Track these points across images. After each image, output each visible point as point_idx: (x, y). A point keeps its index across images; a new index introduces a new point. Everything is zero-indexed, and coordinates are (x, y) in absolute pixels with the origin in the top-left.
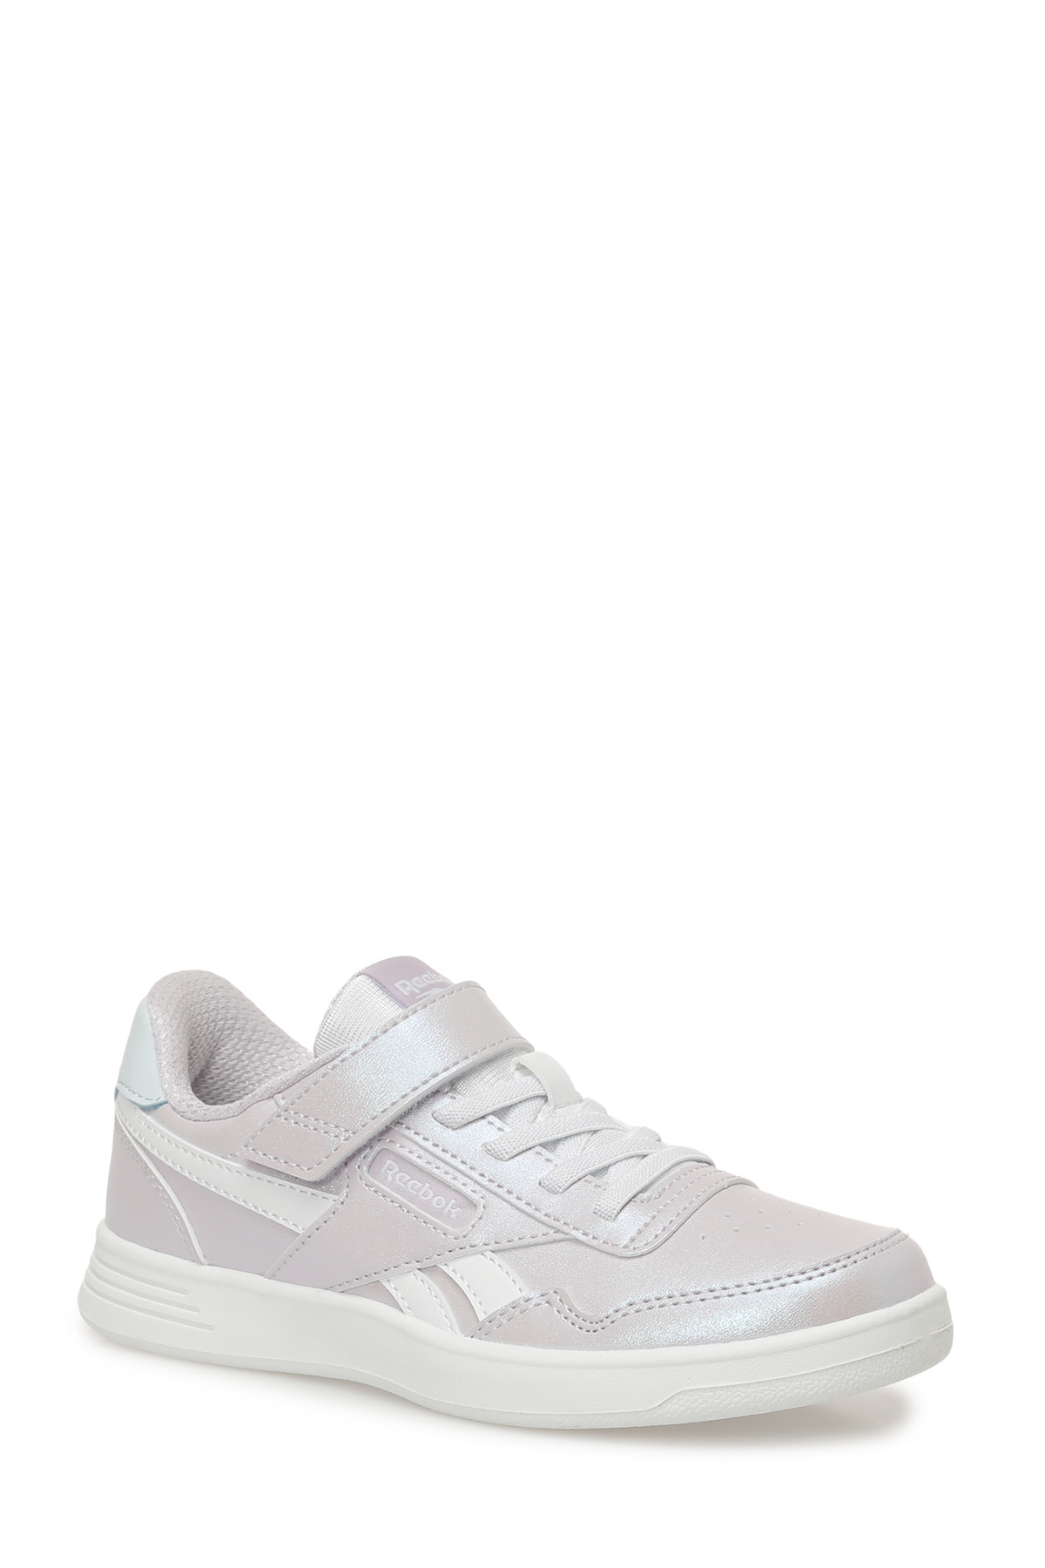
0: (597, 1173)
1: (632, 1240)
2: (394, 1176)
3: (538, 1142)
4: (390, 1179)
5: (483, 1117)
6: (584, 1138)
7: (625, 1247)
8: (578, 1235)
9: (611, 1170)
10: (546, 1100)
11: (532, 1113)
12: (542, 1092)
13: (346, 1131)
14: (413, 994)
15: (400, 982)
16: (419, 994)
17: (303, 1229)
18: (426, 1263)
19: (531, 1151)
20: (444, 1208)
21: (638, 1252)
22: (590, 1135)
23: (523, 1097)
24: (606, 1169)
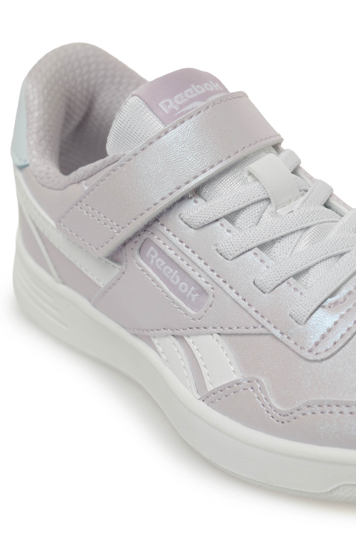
0: (297, 276)
1: (317, 344)
2: (155, 260)
3: (255, 244)
4: (152, 261)
5: (217, 220)
6: (297, 236)
7: (310, 351)
8: (277, 333)
9: (312, 271)
10: (270, 202)
11: (257, 214)
12: (266, 196)
13: (118, 225)
14: (173, 111)
15: (163, 102)
16: (178, 111)
17: (103, 284)
18: (176, 333)
19: (249, 253)
20: (186, 293)
21: (319, 357)
22: (302, 232)
23: (249, 202)
24: (306, 271)
